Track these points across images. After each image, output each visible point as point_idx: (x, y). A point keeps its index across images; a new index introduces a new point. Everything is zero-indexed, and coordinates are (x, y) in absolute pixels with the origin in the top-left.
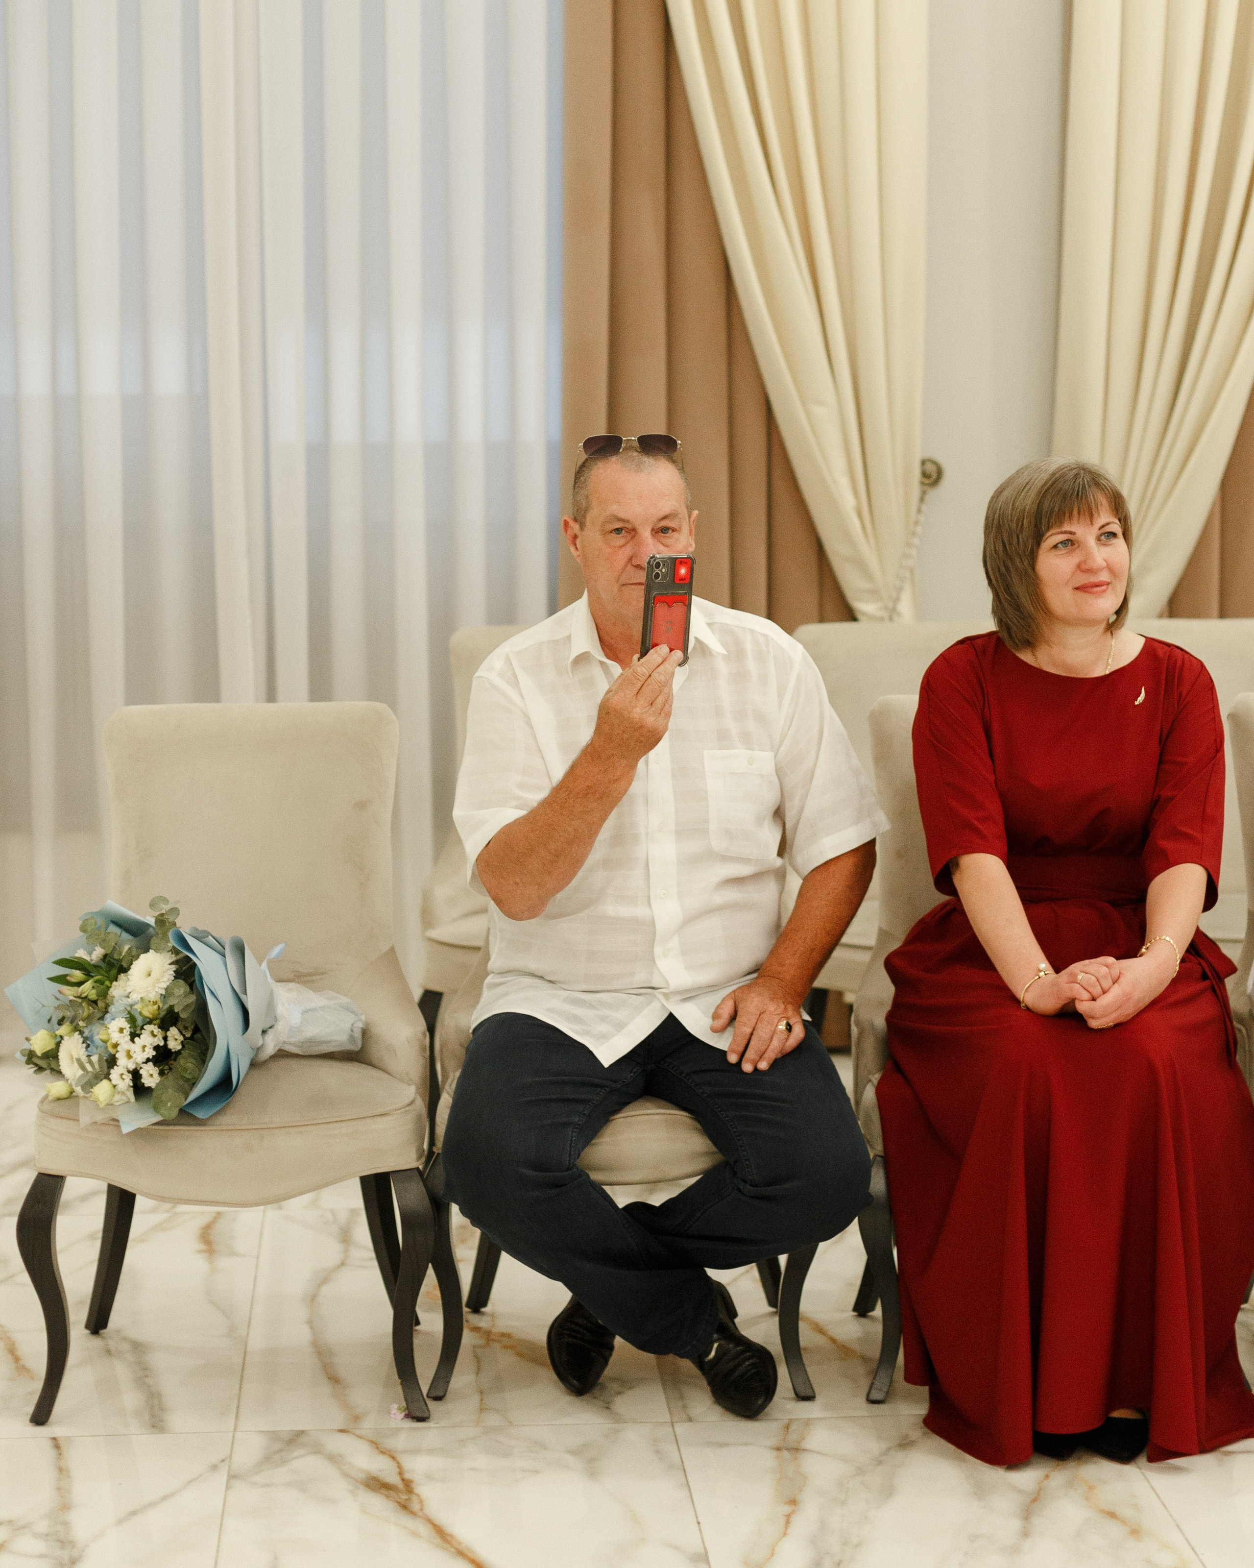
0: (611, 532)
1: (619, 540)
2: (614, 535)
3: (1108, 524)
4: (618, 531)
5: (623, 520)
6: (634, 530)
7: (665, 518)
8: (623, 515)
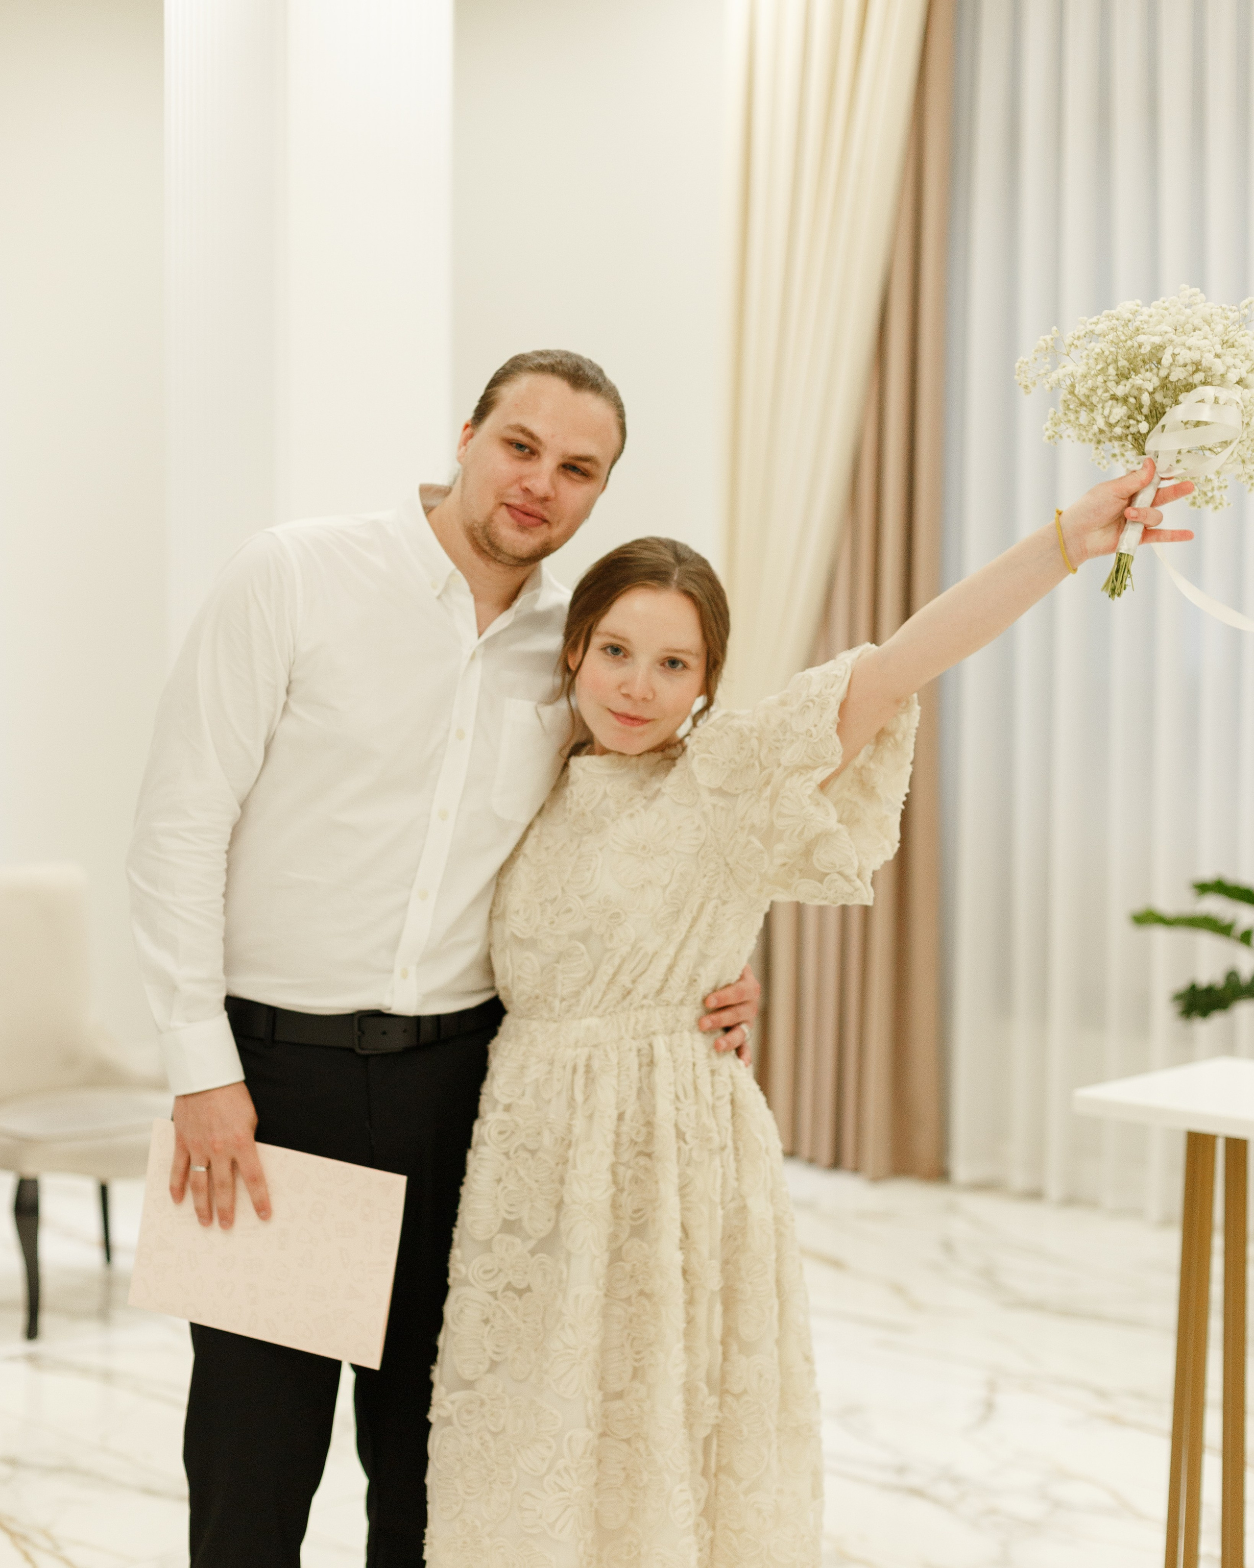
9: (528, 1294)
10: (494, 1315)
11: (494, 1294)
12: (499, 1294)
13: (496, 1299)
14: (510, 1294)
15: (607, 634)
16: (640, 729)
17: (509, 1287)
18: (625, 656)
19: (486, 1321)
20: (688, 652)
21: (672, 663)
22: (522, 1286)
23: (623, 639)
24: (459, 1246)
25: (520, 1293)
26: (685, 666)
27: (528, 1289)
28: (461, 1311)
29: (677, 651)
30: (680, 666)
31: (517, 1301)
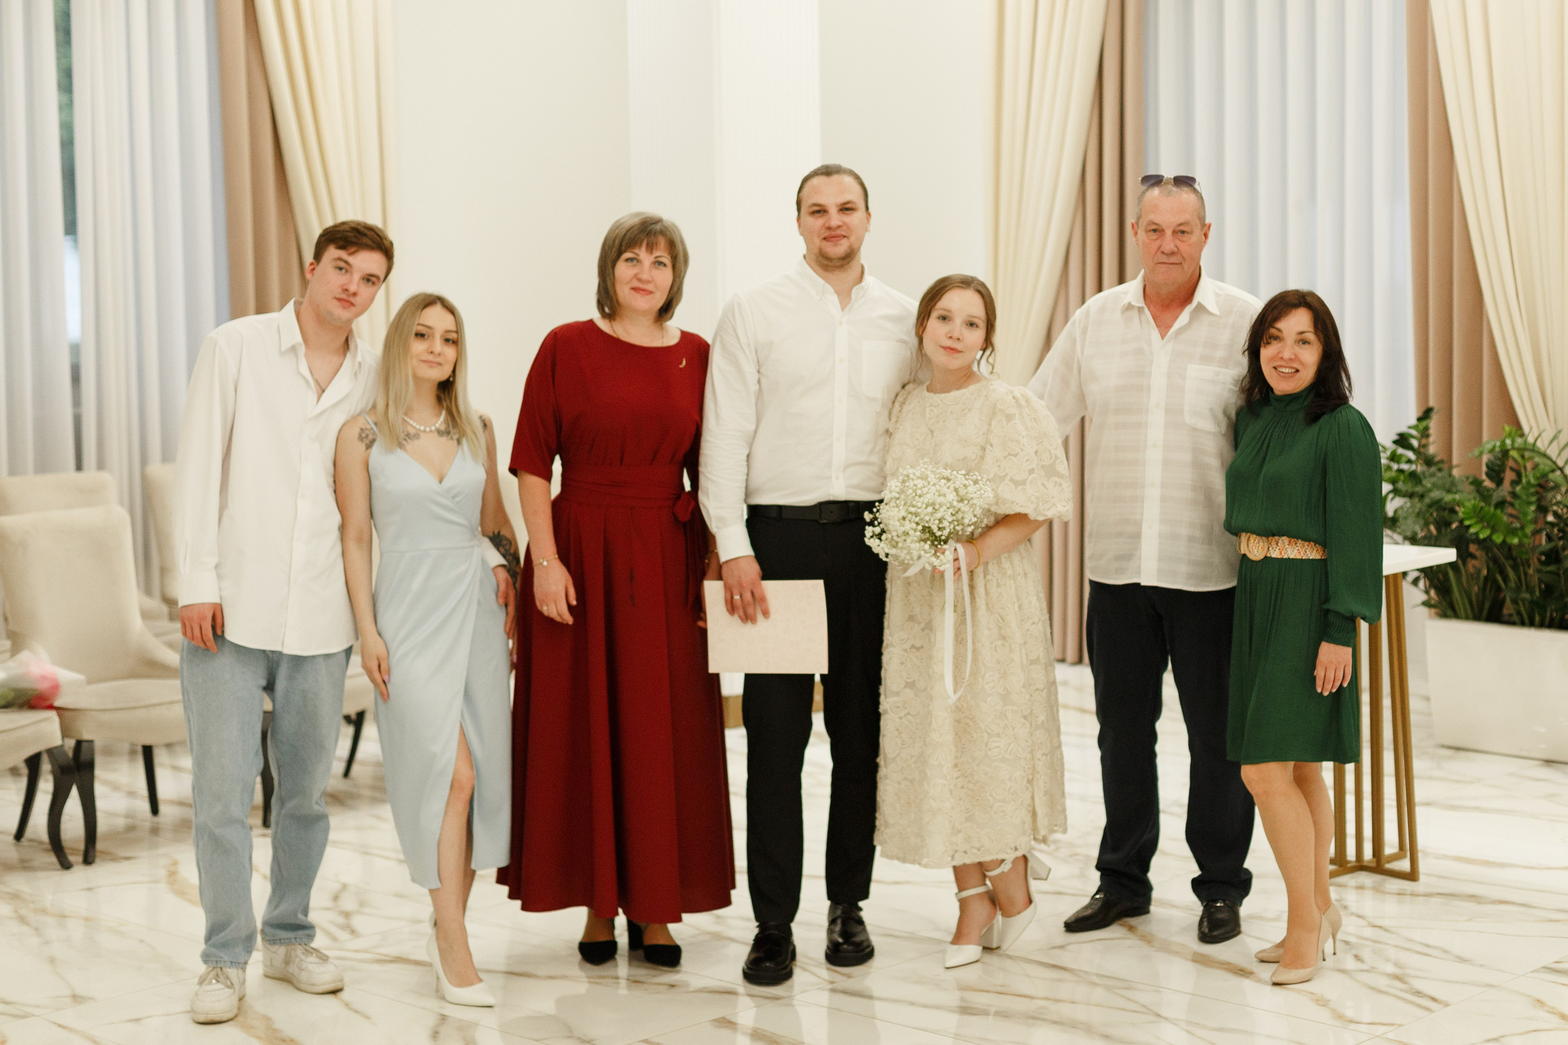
0: (1150, 231)
1: (1154, 236)
2: (1152, 233)
3: (661, 257)
4: (1155, 231)
5: (1156, 224)
6: (1163, 230)
7: (1180, 225)
8: (1156, 221)
9: (922, 650)
10: (906, 660)
11: (905, 650)
12: (908, 651)
13: (907, 652)
14: (913, 650)
15: (941, 309)
16: (958, 355)
17: (913, 647)
18: (949, 320)
19: (902, 663)
20: (979, 318)
21: (972, 324)
22: (919, 645)
23: (948, 311)
24: (888, 628)
25: (918, 649)
26: (977, 326)
27: (922, 647)
28: (890, 659)
29: (974, 317)
30: (975, 326)
31: (917, 653)
